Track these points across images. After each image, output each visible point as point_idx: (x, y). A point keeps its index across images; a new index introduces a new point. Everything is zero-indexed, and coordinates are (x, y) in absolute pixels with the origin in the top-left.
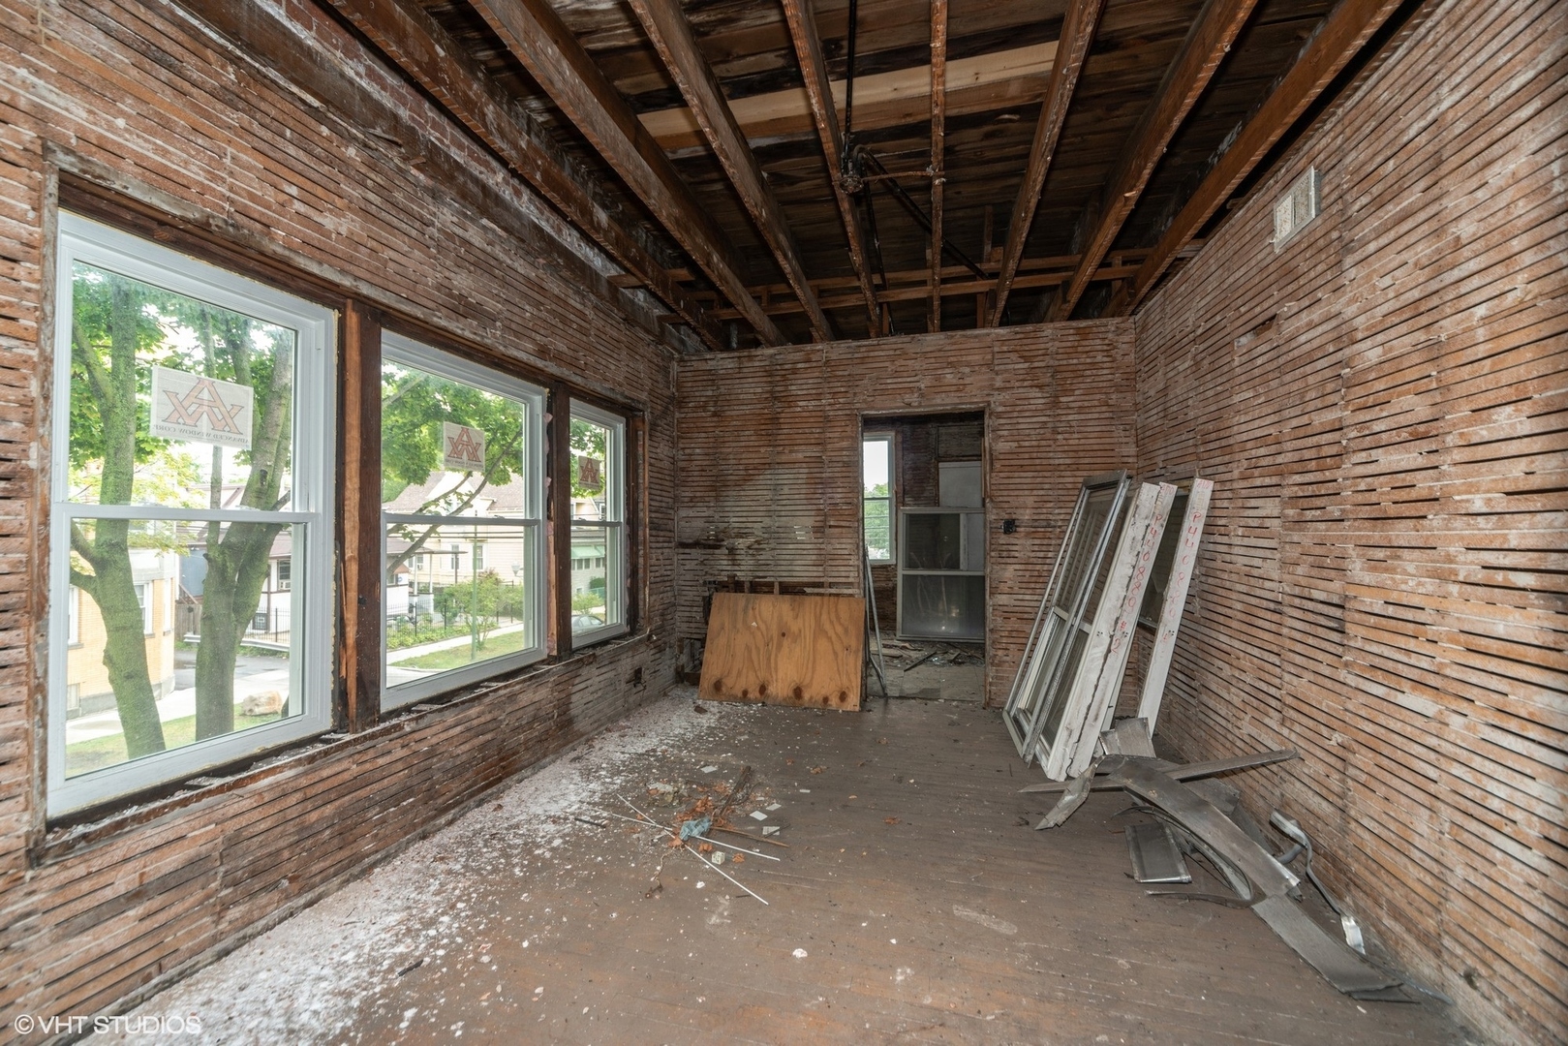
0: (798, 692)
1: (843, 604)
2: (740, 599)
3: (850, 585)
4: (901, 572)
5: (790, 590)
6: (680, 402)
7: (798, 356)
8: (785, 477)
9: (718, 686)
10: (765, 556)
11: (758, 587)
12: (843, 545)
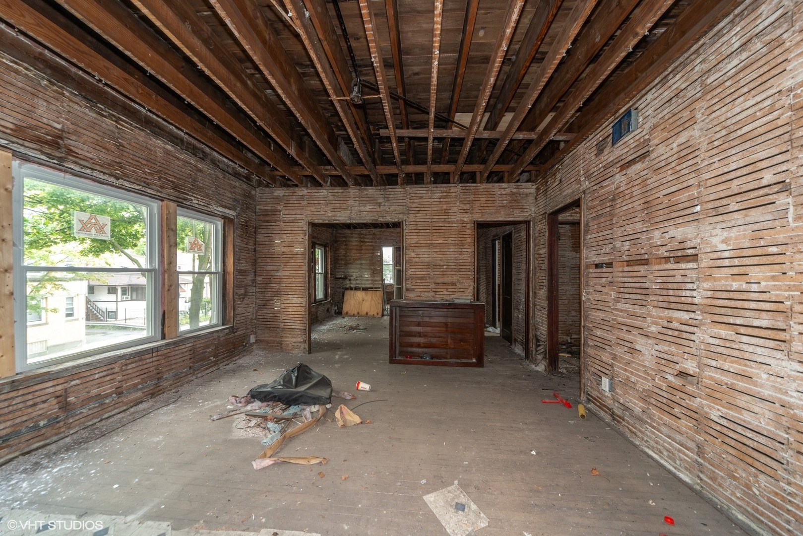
0: (367, 314)
1: (378, 292)
2: (352, 292)
3: (379, 288)
4: (395, 286)
5: (364, 289)
6: (336, 241)
7: (367, 231)
8: (364, 261)
9: (347, 313)
10: (358, 281)
11: (356, 289)
12: (377, 278)
